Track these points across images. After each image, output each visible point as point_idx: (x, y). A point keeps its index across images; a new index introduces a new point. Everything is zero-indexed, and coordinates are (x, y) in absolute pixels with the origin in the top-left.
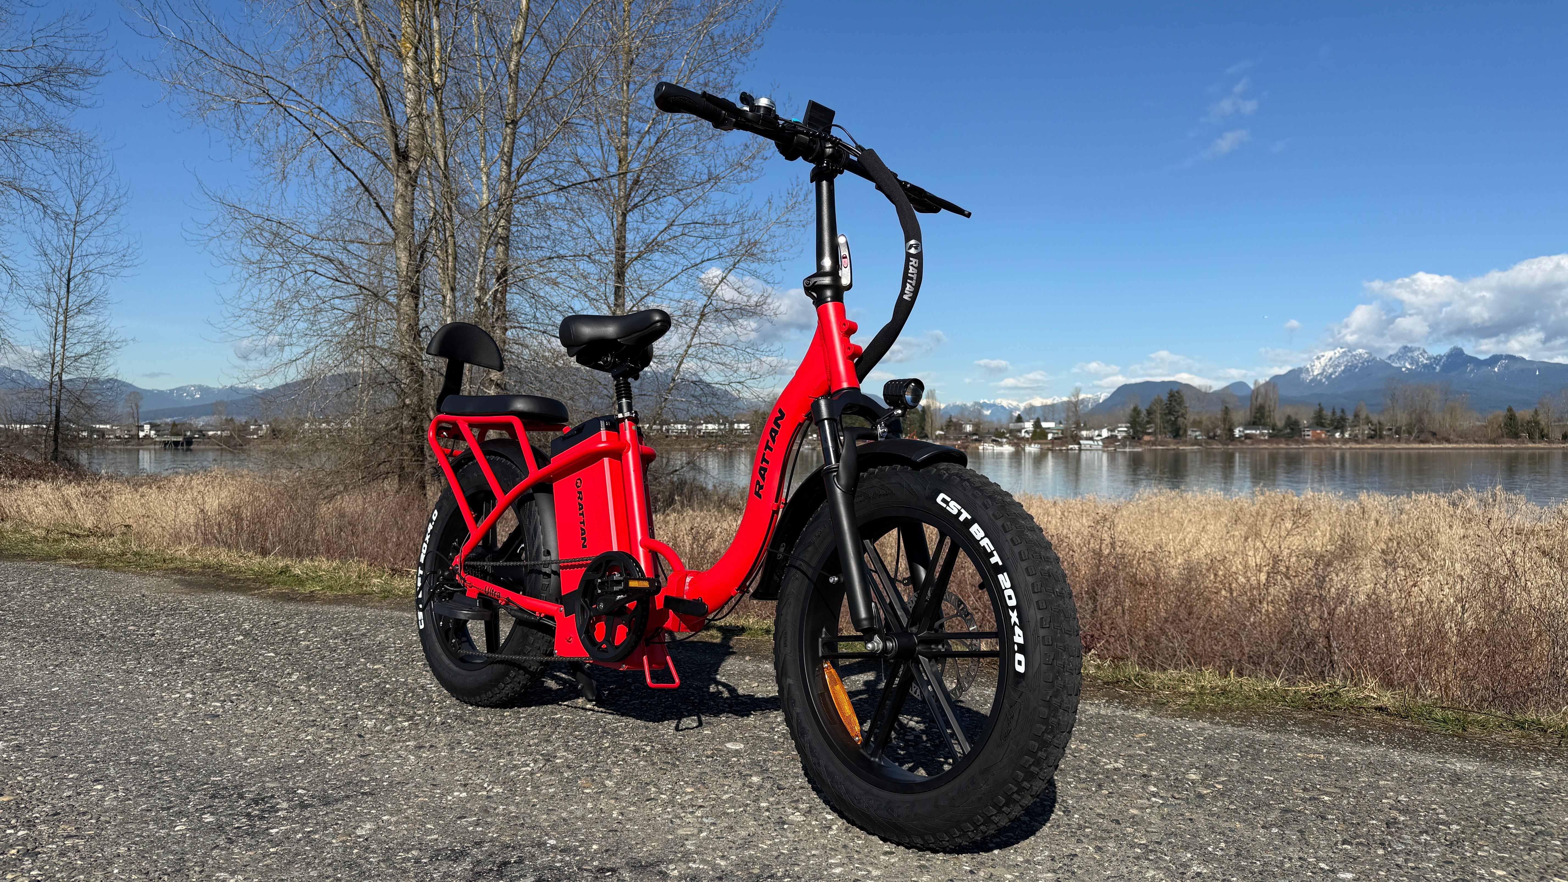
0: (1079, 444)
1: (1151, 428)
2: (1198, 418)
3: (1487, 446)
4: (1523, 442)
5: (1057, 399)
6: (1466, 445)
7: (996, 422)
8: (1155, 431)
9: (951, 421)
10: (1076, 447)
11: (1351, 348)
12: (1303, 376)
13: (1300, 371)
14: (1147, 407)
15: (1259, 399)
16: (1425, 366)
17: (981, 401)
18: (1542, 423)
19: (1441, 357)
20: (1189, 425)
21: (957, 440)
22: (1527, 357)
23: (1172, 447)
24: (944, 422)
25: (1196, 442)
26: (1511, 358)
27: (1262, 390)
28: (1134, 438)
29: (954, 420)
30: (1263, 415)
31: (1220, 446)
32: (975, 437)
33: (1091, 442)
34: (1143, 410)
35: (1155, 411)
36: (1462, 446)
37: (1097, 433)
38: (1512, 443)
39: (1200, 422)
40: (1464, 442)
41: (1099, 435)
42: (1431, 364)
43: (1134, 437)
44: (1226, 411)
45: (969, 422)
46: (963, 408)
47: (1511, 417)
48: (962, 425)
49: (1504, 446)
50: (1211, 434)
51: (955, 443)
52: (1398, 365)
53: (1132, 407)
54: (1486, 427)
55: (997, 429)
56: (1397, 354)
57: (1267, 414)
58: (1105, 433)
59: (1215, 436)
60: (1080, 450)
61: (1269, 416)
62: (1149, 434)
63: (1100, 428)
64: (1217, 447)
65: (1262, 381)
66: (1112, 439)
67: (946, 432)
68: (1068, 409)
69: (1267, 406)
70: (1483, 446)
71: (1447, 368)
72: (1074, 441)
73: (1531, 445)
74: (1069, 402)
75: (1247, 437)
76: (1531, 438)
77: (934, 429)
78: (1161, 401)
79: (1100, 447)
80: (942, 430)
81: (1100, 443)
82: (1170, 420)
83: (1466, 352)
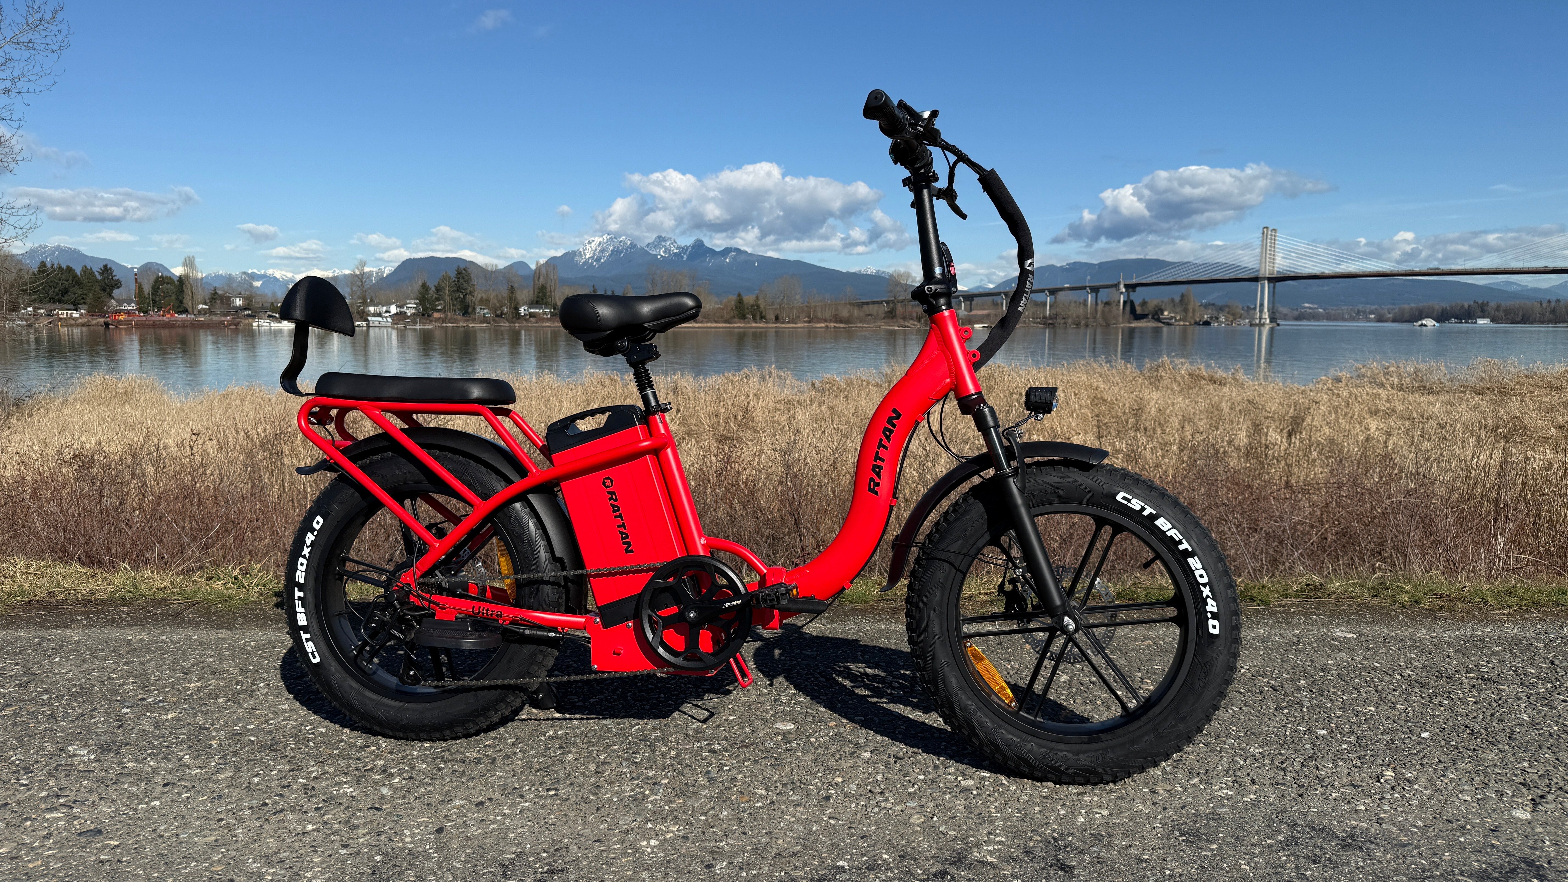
0: (367, 320)
1: (440, 304)
2: (485, 296)
3: (724, 325)
4: (749, 323)
5: (337, 271)
6: (709, 325)
7: (270, 295)
8: (444, 307)
9: (215, 293)
10: (364, 323)
11: (617, 235)
12: (577, 258)
13: (574, 253)
14: (436, 283)
15: (541, 280)
16: (675, 254)
17: (250, 271)
18: (762, 306)
19: (688, 247)
20: (477, 302)
21: (226, 315)
22: (749, 250)
23: (462, 324)
24: (207, 295)
25: (484, 320)
26: (738, 250)
27: (543, 271)
28: (423, 315)
29: (220, 292)
30: (545, 295)
31: (507, 324)
32: (247, 312)
33: (380, 319)
34: (432, 286)
35: (443, 288)
36: (705, 325)
37: (385, 309)
38: (740, 323)
39: (488, 300)
40: (707, 322)
41: (387, 312)
42: (680, 253)
43: (424, 313)
44: (512, 290)
45: (239, 295)
46: (230, 279)
47: (740, 301)
48: (229, 298)
49: (736, 325)
50: (499, 312)
51: (223, 319)
52: (654, 253)
53: (420, 283)
54: (723, 309)
55: (272, 303)
56: (653, 243)
57: (548, 294)
58: (393, 309)
59: (502, 314)
60: (368, 326)
61: (550, 296)
62: (439, 311)
63: (389, 304)
64: (504, 324)
65: (542, 261)
66: (400, 316)
67: (211, 306)
68: (353, 284)
69: (548, 285)
70: (721, 325)
71: (691, 257)
72: (362, 317)
73: (754, 325)
74: (354, 276)
75: (532, 315)
76: (754, 319)
77: (194, 304)
78: (449, 278)
79: (389, 324)
80: (205, 303)
81: (389, 320)
82: (459, 297)
83: (706, 244)
